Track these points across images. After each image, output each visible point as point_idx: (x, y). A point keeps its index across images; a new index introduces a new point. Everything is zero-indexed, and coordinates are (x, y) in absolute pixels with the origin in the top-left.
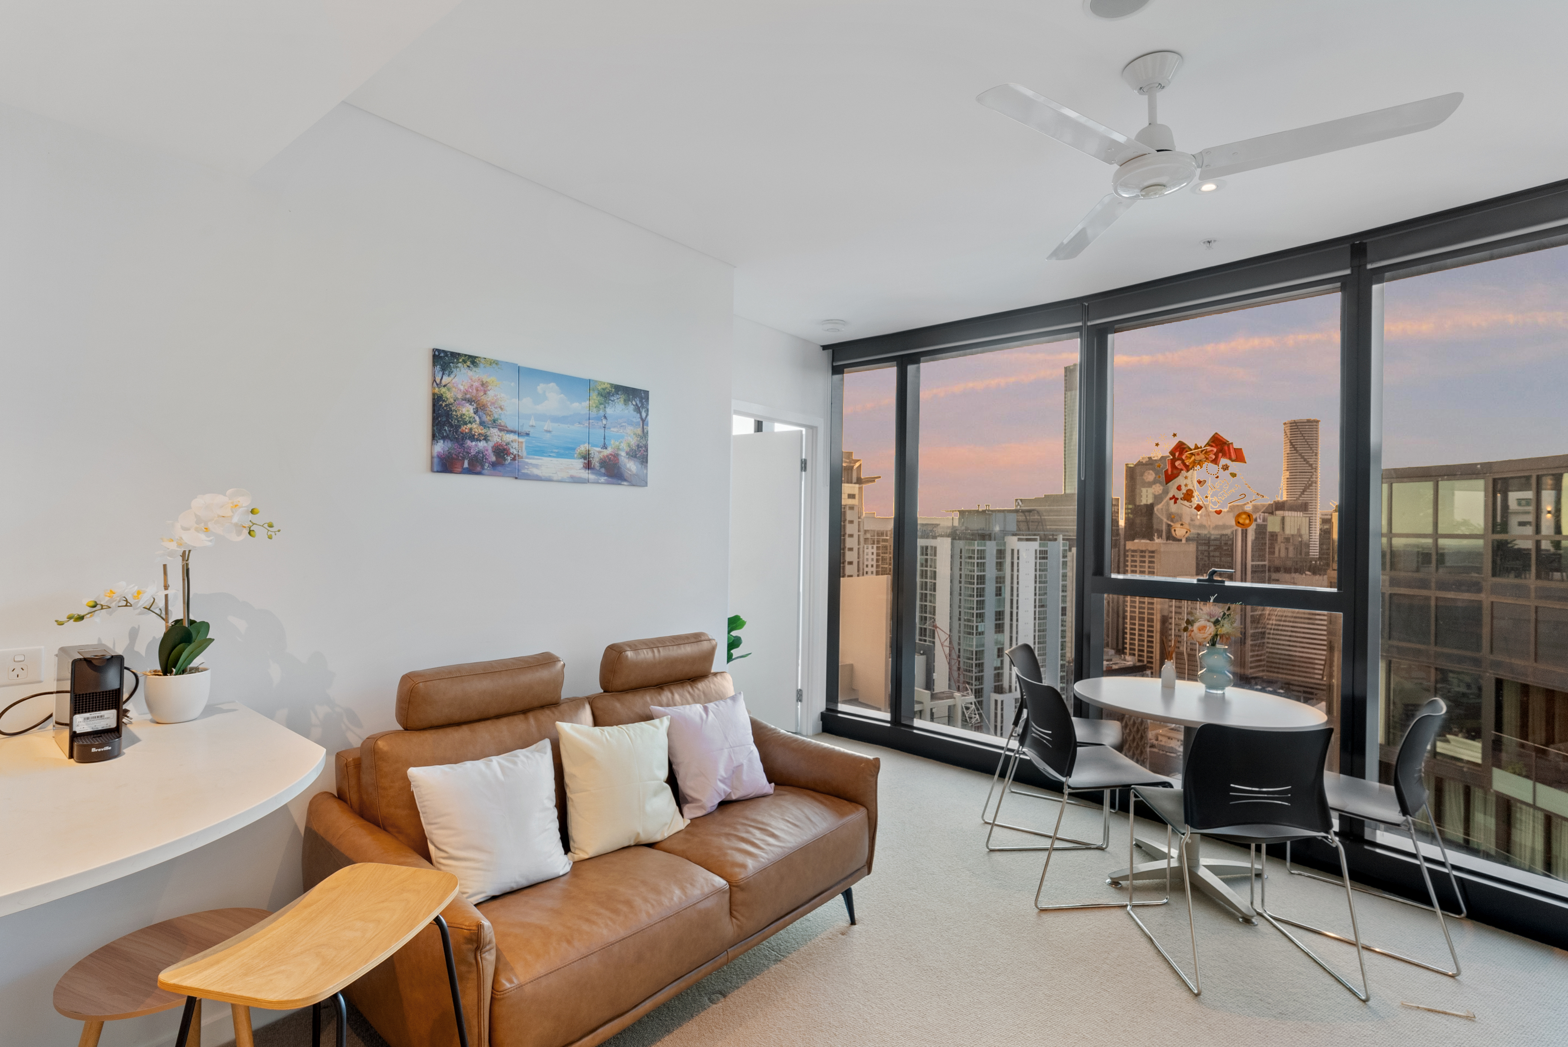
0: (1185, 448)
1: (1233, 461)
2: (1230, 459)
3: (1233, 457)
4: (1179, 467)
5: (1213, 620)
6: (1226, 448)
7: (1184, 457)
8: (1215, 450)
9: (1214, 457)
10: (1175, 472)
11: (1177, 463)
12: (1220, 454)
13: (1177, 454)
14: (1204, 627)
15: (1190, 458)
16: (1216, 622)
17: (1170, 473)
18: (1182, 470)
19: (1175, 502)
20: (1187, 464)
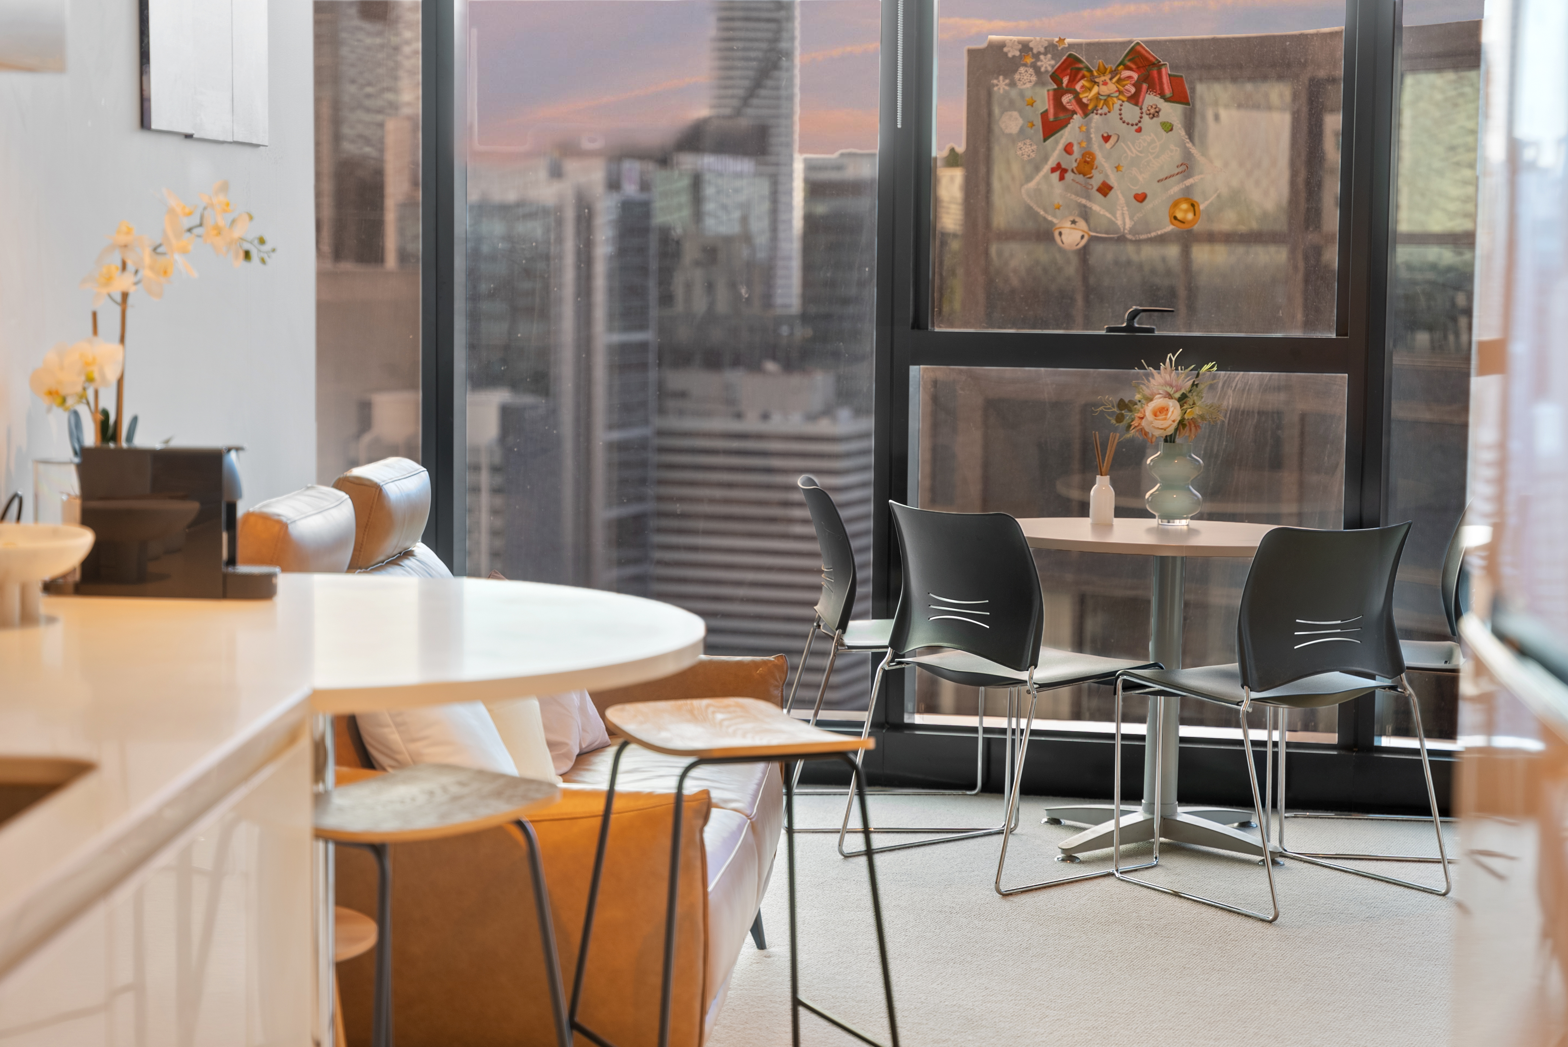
0: (1080, 69)
1: (1167, 100)
2: (1162, 96)
3: (1168, 93)
4: (1069, 107)
5: (1178, 395)
6: (1155, 72)
7: (1078, 87)
8: (1135, 76)
9: (1133, 90)
10: (1062, 116)
11: (1066, 99)
12: (1145, 86)
13: (1065, 80)
14: (1163, 410)
15: (1090, 89)
16: (1182, 399)
17: (1051, 118)
18: (1074, 112)
19: (1062, 178)
20: (1085, 101)
